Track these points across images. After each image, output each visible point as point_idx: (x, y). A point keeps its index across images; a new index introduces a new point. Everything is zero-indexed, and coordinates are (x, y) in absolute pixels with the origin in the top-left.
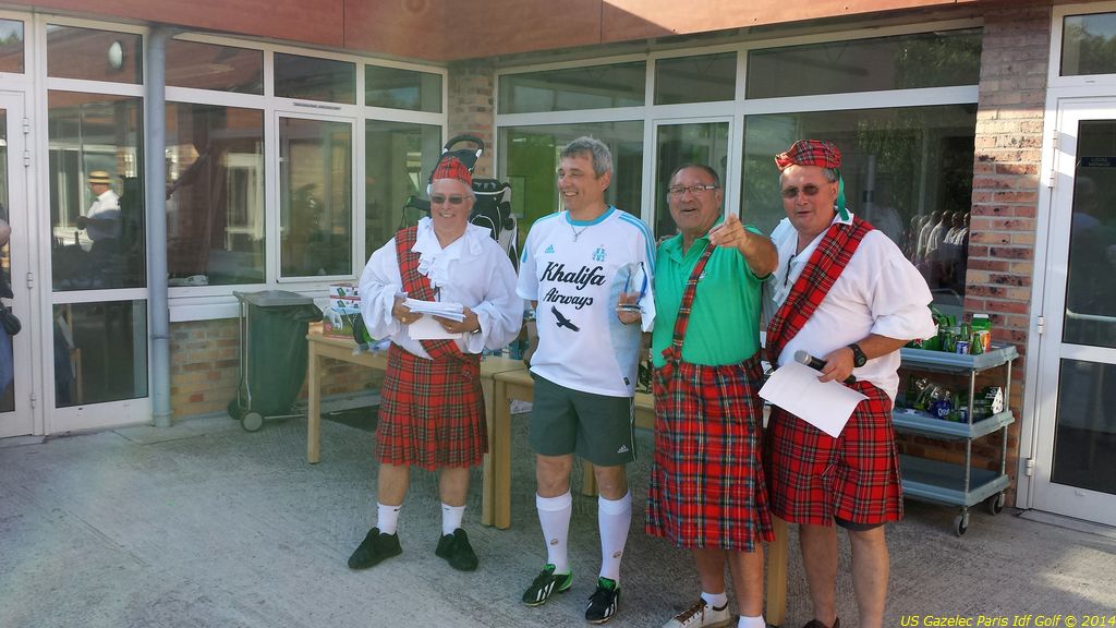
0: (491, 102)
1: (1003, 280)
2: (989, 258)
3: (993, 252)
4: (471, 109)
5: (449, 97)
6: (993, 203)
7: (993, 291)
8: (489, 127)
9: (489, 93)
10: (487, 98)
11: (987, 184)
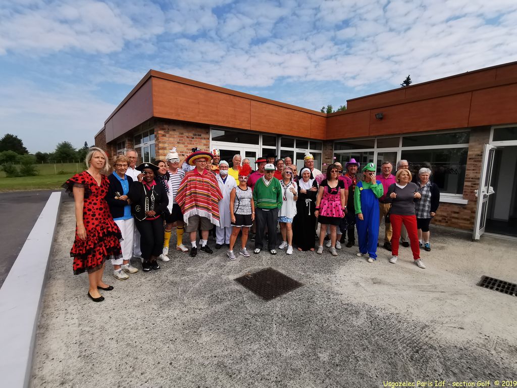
0: (333, 148)
1: (475, 184)
2: (471, 180)
3: (472, 178)
5: (323, 147)
6: (473, 168)
7: (472, 186)
9: (333, 146)
11: (471, 164)
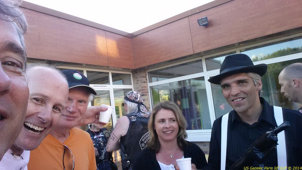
0: (146, 80)
4: (142, 82)
5: (133, 80)
8: (147, 87)
9: (146, 77)
10: (145, 79)
